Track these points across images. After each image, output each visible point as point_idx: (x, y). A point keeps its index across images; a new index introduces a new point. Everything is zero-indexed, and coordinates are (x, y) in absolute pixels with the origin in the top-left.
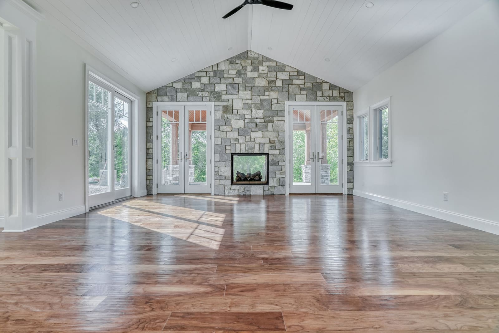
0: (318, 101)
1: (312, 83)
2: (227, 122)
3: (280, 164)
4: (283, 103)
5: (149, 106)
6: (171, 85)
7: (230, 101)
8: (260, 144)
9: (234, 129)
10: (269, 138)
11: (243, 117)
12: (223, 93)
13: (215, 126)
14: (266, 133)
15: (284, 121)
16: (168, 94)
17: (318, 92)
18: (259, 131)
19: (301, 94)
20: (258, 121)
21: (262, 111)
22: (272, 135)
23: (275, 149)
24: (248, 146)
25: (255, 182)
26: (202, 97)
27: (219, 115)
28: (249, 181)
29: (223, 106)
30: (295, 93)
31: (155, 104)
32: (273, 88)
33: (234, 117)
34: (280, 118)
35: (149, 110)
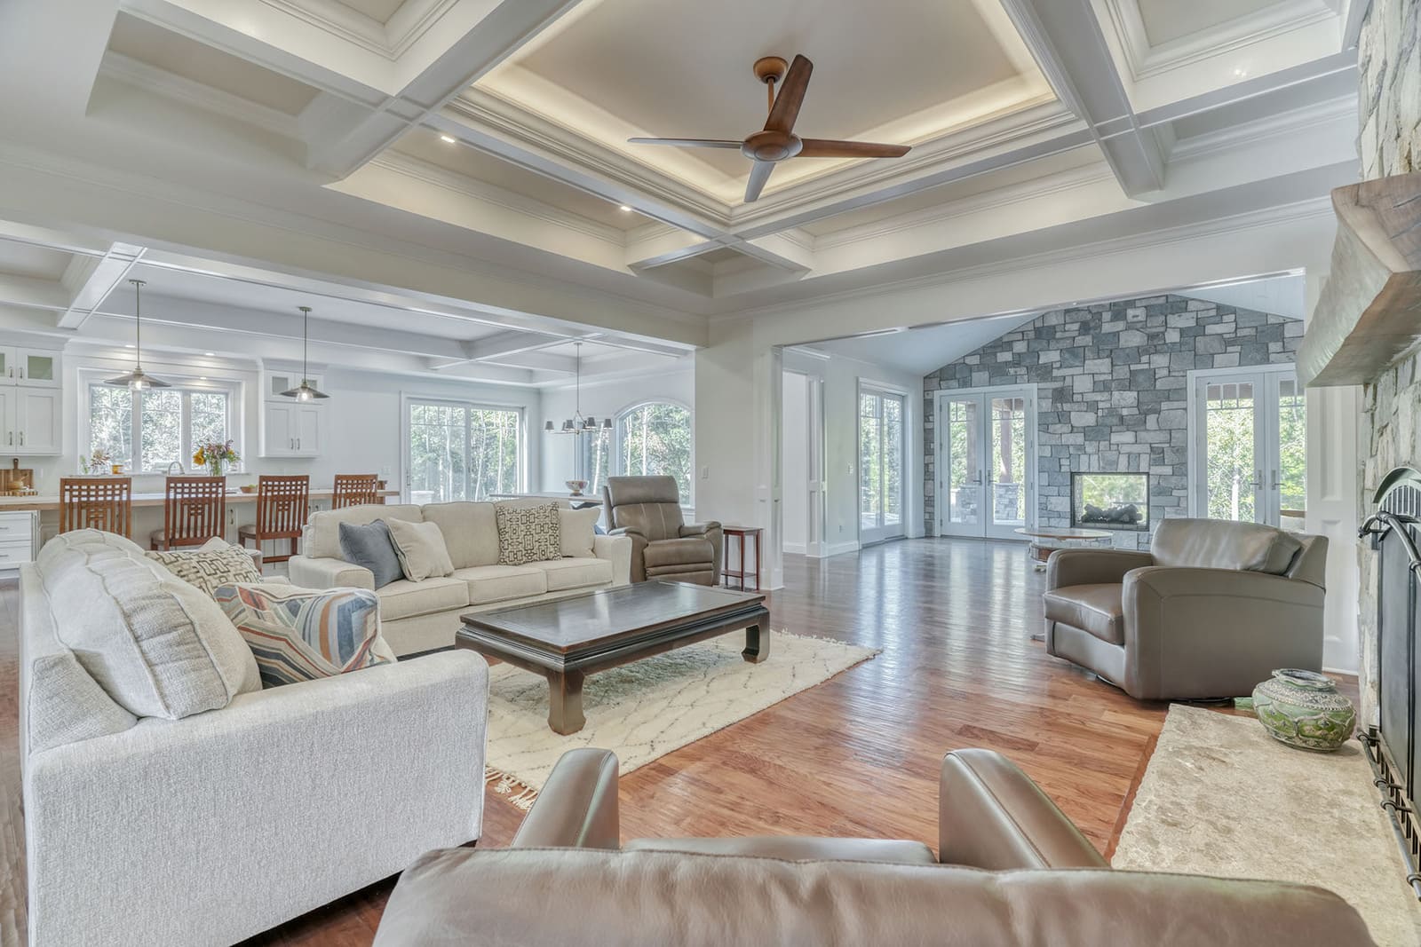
0: (1273, 362)
1: (1256, 328)
2: (1063, 417)
3: (1175, 493)
4: (1182, 374)
5: (927, 397)
6: (962, 361)
7: (1068, 381)
8: (1129, 454)
9: (1075, 430)
10: (1151, 444)
11: (1093, 406)
12: (1054, 366)
13: (1039, 425)
14: (1142, 435)
15: (1185, 409)
16: (958, 376)
17: (1270, 345)
18: (1128, 430)
19: (1225, 353)
20: (1125, 412)
21: (1135, 394)
22: (1158, 438)
23: (1164, 465)
24: (1103, 460)
25: (1120, 526)
26: (1016, 376)
27: (1047, 405)
28: (1110, 522)
29: (1055, 390)
30: (1212, 352)
31: (937, 394)
32: (1159, 348)
33: (1076, 407)
34: (1176, 405)
35: (928, 404)
